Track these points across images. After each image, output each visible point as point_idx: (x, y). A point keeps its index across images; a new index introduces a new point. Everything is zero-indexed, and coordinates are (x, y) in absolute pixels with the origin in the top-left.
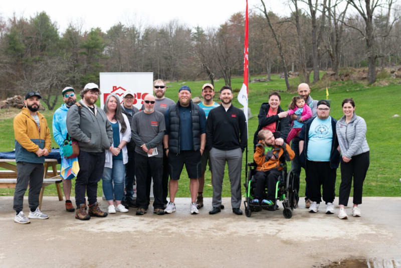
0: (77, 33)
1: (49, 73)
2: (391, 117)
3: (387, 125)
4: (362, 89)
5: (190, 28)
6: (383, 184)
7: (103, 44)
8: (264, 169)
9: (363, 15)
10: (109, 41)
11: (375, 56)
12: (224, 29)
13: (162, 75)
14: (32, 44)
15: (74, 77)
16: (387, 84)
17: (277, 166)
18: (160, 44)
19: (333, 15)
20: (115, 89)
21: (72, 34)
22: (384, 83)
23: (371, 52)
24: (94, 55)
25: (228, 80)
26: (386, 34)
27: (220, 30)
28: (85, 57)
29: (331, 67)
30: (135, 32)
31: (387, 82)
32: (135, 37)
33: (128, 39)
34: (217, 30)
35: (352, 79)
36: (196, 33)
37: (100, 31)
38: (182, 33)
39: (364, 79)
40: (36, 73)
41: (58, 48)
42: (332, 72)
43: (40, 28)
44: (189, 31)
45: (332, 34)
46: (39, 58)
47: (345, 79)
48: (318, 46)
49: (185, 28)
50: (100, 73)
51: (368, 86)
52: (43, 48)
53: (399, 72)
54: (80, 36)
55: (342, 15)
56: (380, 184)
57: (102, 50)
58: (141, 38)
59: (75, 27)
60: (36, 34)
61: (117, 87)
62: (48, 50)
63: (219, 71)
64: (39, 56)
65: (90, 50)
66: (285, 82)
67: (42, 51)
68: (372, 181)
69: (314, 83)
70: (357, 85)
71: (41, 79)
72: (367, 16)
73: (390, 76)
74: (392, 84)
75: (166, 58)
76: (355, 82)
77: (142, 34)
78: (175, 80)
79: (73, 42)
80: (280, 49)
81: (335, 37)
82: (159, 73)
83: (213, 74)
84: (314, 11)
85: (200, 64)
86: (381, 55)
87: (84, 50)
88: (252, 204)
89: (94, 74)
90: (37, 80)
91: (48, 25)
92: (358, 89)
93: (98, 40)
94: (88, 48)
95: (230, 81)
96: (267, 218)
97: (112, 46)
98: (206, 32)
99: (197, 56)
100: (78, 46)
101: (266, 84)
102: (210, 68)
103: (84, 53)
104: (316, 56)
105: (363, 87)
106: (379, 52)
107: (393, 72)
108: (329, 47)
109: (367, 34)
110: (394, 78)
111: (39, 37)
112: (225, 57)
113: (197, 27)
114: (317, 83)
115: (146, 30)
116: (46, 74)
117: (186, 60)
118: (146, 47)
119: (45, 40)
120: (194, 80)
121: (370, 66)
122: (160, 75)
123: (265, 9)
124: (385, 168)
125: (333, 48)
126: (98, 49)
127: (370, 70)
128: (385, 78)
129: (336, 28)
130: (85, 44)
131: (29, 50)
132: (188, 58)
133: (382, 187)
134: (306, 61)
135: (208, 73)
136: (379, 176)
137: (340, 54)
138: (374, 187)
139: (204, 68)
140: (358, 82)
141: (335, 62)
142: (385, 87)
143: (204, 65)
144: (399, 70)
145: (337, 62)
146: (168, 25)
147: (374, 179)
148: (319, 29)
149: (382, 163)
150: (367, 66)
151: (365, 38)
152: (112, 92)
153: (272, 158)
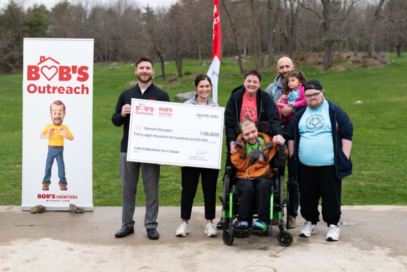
0: (19, 9)
2: (353, 104)
3: (352, 112)
4: (319, 74)
5: (140, 7)
6: (373, 184)
7: (47, 22)
8: (250, 176)
10: (54, 19)
11: (332, 40)
12: (175, 10)
13: (109, 55)
16: (343, 69)
17: (266, 172)
18: (107, 24)
20: (43, 59)
21: (13, 10)
22: (341, 68)
23: (328, 35)
24: (37, 33)
25: (179, 62)
26: (343, 18)
27: (171, 11)
28: (28, 35)
29: (283, 51)
30: (82, 11)
31: (343, 67)
32: (81, 16)
33: (74, 18)
34: (167, 11)
35: (307, 63)
36: (145, 14)
37: (45, 8)
38: (133, 12)
39: (319, 63)
44: (138, 11)
45: (287, 17)
47: (301, 63)
48: (273, 28)
49: (135, 8)
50: (24, 39)
51: (324, 71)
53: (355, 57)
54: (23, 13)
56: (369, 183)
57: (46, 28)
58: (87, 17)
61: (46, 58)
63: (171, 52)
65: (33, 29)
66: (238, 66)
68: (359, 180)
69: (268, 67)
70: (312, 69)
73: (346, 61)
74: (348, 70)
75: (114, 39)
76: (311, 67)
77: (90, 13)
78: (124, 61)
79: (14, 19)
80: (234, 30)
81: (290, 20)
82: (106, 54)
83: (163, 55)
85: (150, 45)
86: (338, 39)
87: (27, 28)
88: (238, 228)
92: (314, 74)
93: (41, 17)
94: (31, 25)
95: (181, 63)
97: (57, 25)
98: (156, 13)
99: (147, 36)
100: (20, 23)
102: (160, 49)
103: (27, 32)
104: (271, 40)
105: (319, 72)
106: (336, 36)
107: (349, 57)
108: (284, 30)
109: (324, 17)
110: (351, 63)
112: (176, 38)
113: (146, 7)
114: (271, 66)
115: (93, 8)
117: (135, 41)
118: (93, 26)
121: (326, 50)
122: (108, 57)
124: (366, 162)
125: (288, 31)
126: (41, 27)
127: (326, 55)
128: (341, 63)
129: (292, 10)
130: (28, 21)
132: (137, 39)
133: (373, 188)
134: (260, 44)
135: (159, 54)
136: (363, 172)
137: (295, 37)
138: (364, 188)
139: (154, 48)
140: (314, 66)
141: (290, 46)
142: (341, 72)
143: (154, 46)
144: (355, 55)
145: (292, 46)
146: (117, 4)
147: (360, 177)
148: (275, 11)
149: (360, 156)
150: (323, 50)
151: (322, 21)
152: (38, 64)
153: (260, 159)
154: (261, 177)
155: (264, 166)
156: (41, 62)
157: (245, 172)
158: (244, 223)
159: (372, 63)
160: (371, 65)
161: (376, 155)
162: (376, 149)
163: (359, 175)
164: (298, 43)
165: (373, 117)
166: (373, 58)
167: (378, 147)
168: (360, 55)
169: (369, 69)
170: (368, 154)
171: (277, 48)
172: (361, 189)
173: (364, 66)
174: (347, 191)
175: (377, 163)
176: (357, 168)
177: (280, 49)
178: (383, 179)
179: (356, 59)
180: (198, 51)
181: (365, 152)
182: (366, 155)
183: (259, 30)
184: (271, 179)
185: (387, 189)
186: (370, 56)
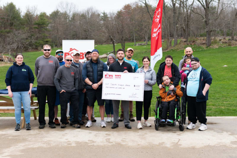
0: (32, 15)
1: (16, 39)
2: (222, 67)
3: (221, 71)
4: (203, 50)
5: (100, 13)
6: (229, 108)
7: (47, 23)
8: (167, 100)
9: (203, 6)
10: (51, 21)
11: (210, 30)
12: (120, 14)
14: (4, 22)
15: (31, 42)
16: (217, 47)
17: (174, 99)
18: (81, 23)
19: (185, 6)
20: (71, 50)
21: (29, 16)
22: (216, 46)
23: (208, 28)
24: (42, 29)
26: (217, 18)
27: (117, 14)
28: (37, 30)
29: (182, 37)
30: (67, 16)
31: (217, 46)
32: (66, 18)
33: (62, 20)
34: (115, 14)
35: (197, 44)
36: (103, 16)
37: (46, 14)
38: (95, 16)
39: (204, 44)
40: (8, 39)
41: (20, 24)
42: (184, 40)
43: (10, 13)
44: (99, 15)
45: (185, 17)
46: (9, 30)
47: (193, 44)
48: (176, 24)
49: (96, 13)
50: (63, 40)
51: (206, 48)
52: (12, 24)
53: (224, 40)
54: (34, 17)
55: (191, 6)
56: (227, 107)
57: (47, 26)
58: (70, 19)
59: (31, 12)
60: (7, 16)
62: (15, 26)
63: (118, 39)
64: (9, 29)
65: (40, 26)
67: (11, 26)
68: (221, 106)
69: (174, 46)
70: (199, 47)
71: (11, 43)
72: (205, 7)
73: (219, 42)
74: (220, 47)
75: (85, 31)
76: (199, 46)
77: (71, 17)
79: (30, 21)
81: (187, 19)
83: (114, 41)
84: (174, 4)
85: (107, 35)
86: (214, 30)
87: (36, 26)
88: (161, 122)
89: (42, 41)
90: (9, 44)
91: (14, 11)
92: (200, 50)
93: (45, 20)
94: (39, 24)
95: (124, 45)
96: (169, 130)
97: (53, 24)
98: (109, 16)
99: (104, 29)
100: (33, 23)
101: (145, 47)
102: (113, 37)
103: (37, 28)
104: (176, 31)
105: (203, 49)
106: (213, 28)
107: (220, 40)
108: (183, 25)
109: (206, 17)
110: (222, 43)
111: (9, 18)
112: (121, 31)
113: (103, 12)
114: (176, 46)
115: (73, 14)
116: (14, 40)
117: (97, 32)
118: (73, 24)
119: (13, 20)
120: (102, 44)
121: (207, 36)
123: (146, 2)
124: (226, 98)
125: (185, 26)
126: (45, 25)
127: (207, 39)
128: (216, 43)
129: (187, 13)
130: (37, 22)
131: (3, 25)
132: (98, 31)
133: (228, 109)
134: (169, 33)
135: (112, 40)
136: (224, 102)
137: (190, 29)
138: (224, 109)
139: (109, 37)
140: (200, 46)
141: (187, 34)
142: (216, 49)
143: (109, 35)
144: (224, 39)
145: (188, 34)
146: (86, 11)
147: (222, 105)
148: (177, 14)
149: (223, 94)
150: (206, 36)
151: (204, 20)
152: (69, 52)
153: (171, 94)
154: (172, 101)
155: (173, 96)
156: (71, 51)
157: (165, 99)
158: (163, 120)
159: (234, 43)
160: (233, 44)
161: (232, 94)
162: (233, 91)
163: (222, 104)
164: (191, 32)
165: (233, 74)
166: (234, 40)
167: (234, 90)
168: (227, 38)
169: (232, 47)
170: (228, 93)
171: (179, 35)
172: (222, 110)
173: (230, 45)
174: (215, 111)
175: (232, 98)
176: (221, 101)
177: (181, 35)
178: (234, 106)
179: (224, 41)
180: (133, 37)
181: (226, 93)
182: (227, 94)
183: (168, 25)
184: (176, 102)
185: (235, 110)
186: (233, 39)
